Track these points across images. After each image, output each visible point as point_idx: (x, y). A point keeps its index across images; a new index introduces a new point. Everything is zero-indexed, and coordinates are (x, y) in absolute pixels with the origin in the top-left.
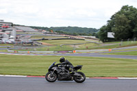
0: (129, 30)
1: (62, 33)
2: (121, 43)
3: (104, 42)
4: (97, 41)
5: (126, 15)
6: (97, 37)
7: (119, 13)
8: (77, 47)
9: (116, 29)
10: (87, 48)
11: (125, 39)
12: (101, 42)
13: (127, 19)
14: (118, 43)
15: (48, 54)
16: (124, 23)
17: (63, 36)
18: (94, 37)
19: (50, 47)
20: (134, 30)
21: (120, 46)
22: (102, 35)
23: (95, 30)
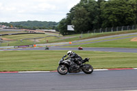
0: (89, 22)
1: (22, 28)
2: (81, 35)
3: (64, 35)
4: (57, 35)
5: (85, 7)
6: (57, 30)
7: (78, 5)
8: (37, 41)
9: (75, 21)
10: (47, 42)
11: (85, 31)
12: (61, 35)
13: (86, 11)
14: (79, 36)
15: (8, 49)
16: (84, 16)
17: (23, 31)
18: (54, 31)
19: (10, 42)
20: (94, 22)
21: (81, 39)
22: (62, 28)
23: (54, 23)
